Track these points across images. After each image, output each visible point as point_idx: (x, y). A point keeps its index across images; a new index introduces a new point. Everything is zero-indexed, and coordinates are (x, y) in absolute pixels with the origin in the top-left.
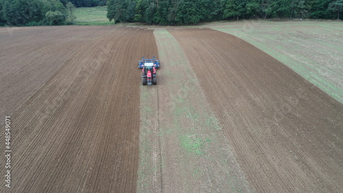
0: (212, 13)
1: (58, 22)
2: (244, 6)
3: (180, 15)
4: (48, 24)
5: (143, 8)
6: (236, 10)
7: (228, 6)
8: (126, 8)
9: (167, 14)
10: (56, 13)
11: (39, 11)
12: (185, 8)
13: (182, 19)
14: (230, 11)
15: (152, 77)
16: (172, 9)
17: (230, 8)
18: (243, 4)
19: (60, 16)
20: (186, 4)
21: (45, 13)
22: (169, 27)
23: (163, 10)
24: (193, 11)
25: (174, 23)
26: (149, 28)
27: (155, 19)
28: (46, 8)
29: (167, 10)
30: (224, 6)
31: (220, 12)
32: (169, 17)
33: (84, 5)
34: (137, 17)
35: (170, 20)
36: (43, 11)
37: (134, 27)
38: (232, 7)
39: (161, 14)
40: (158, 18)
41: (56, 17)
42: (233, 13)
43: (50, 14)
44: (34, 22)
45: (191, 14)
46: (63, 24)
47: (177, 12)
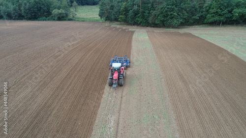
0: (194, 17)
1: (61, 18)
2: (230, 12)
3: (161, 18)
4: (54, 20)
5: (126, 10)
6: (220, 15)
7: (211, 11)
8: (113, 9)
9: (149, 17)
10: (60, 11)
11: (49, 9)
12: (166, 11)
13: (163, 21)
14: (213, 16)
15: (119, 79)
16: (154, 12)
17: (214, 13)
18: (230, 9)
19: (63, 14)
20: (168, 8)
21: (52, 10)
22: (149, 29)
23: (145, 13)
24: (175, 15)
25: (155, 25)
26: (131, 28)
27: (137, 21)
28: (53, 7)
29: (149, 13)
30: (207, 11)
31: (201, 16)
32: (150, 19)
33: (88, 4)
34: (121, 18)
35: (151, 22)
36: (51, 9)
37: (118, 26)
38: (217, 12)
39: (143, 17)
40: (140, 20)
41: (60, 14)
42: (217, 18)
43: (55, 12)
44: (45, 18)
45: (172, 18)
46: (65, 20)
47: (159, 15)
